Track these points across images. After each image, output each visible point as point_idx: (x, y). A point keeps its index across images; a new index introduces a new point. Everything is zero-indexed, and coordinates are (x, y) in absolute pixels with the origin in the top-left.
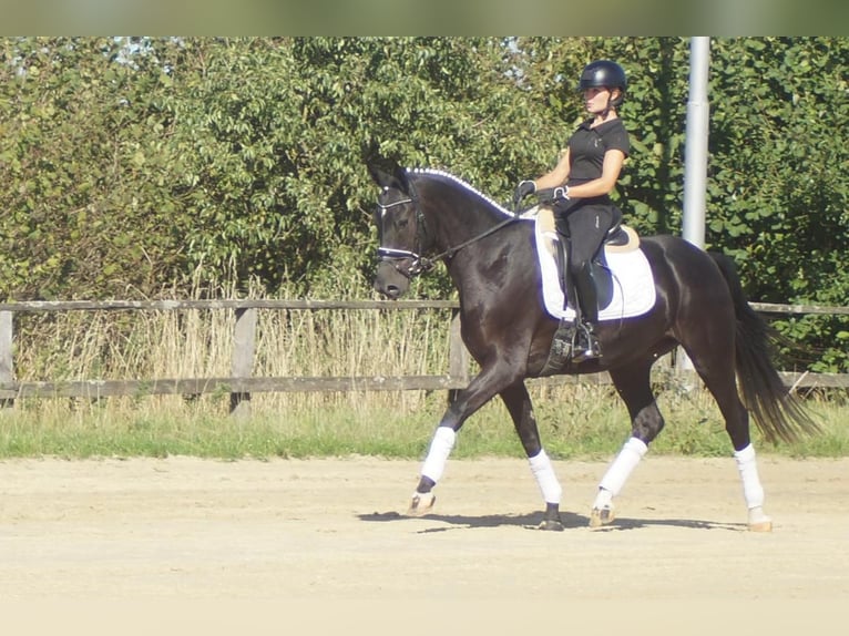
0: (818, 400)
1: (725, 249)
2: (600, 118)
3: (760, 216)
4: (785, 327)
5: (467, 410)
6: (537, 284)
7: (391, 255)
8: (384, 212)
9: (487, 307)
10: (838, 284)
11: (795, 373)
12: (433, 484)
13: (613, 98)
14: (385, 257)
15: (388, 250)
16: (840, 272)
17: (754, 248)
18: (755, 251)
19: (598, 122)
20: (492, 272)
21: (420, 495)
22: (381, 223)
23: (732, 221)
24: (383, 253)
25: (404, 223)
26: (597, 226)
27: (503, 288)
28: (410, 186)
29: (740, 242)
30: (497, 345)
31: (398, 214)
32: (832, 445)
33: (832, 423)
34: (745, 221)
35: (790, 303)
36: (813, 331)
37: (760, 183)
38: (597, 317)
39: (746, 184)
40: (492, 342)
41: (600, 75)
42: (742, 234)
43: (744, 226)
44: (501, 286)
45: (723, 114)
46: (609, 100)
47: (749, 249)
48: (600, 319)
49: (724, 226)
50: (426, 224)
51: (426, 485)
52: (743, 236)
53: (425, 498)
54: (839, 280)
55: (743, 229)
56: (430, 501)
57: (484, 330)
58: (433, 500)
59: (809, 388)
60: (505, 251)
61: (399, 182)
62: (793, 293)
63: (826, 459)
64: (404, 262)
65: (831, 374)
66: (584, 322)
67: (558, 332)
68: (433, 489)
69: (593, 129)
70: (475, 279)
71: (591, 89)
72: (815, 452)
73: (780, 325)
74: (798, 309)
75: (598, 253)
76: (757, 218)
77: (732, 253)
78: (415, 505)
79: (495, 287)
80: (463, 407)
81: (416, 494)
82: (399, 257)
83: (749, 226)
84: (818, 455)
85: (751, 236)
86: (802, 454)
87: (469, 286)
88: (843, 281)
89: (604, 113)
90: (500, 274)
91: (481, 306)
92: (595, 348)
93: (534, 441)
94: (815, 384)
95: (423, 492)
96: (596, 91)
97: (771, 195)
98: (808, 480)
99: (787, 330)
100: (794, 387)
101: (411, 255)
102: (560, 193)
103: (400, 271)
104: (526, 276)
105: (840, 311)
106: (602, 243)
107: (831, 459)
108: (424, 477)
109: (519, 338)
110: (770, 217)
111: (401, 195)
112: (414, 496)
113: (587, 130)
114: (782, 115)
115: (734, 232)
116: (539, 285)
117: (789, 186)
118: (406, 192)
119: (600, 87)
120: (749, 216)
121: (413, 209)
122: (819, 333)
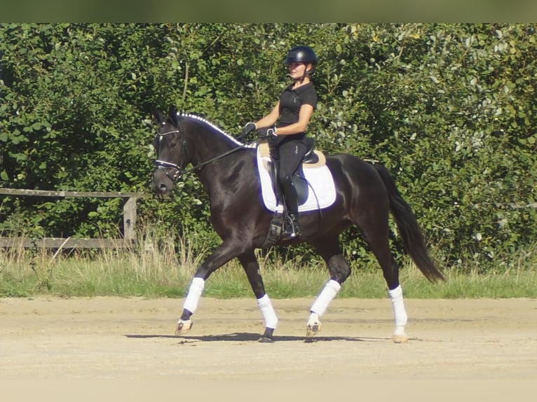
0: (77, 257)
1: (10, 153)
2: (299, 82)
3: (33, 129)
4: (53, 207)
5: (212, 267)
6: (258, 191)
7: (164, 165)
8: (161, 137)
9: (226, 205)
10: (89, 175)
11: (61, 239)
12: (191, 314)
13: (307, 70)
14: (160, 167)
15: (162, 162)
16: (90, 166)
17: (29, 152)
18: (31, 153)
19: (298, 85)
20: (229, 182)
21: (183, 322)
22: (159, 145)
23: (14, 133)
24: (159, 164)
25: (173, 145)
26: (296, 152)
27: (236, 193)
28: (179, 123)
29: (20, 148)
30: (233, 229)
31: (170, 140)
32: (89, 289)
33: (88, 273)
34: (23, 133)
35: (56, 189)
36: (71, 208)
37: (36, 103)
38: (297, 209)
39: (27, 103)
40: (230, 227)
41: (300, 55)
42: (21, 142)
43: (22, 136)
44: (234, 192)
45: (8, 57)
46: (305, 71)
47: (26, 152)
48: (299, 211)
49: (8, 137)
50: (186, 148)
51: (186, 315)
52: (22, 143)
53: (187, 324)
54: (90, 173)
55: (22, 138)
56: (189, 325)
57: (224, 219)
58: (191, 325)
59: (71, 249)
60: (238, 169)
61: (172, 120)
62: (58, 182)
63: (84, 298)
64: (172, 171)
65: (86, 239)
66: (289, 215)
67: (274, 220)
68: (191, 317)
69: (294, 91)
70: (218, 187)
71: (294, 64)
72: (76, 293)
73: (48, 205)
74: (62, 194)
75: (299, 169)
76: (32, 131)
77: (14, 156)
78: (180, 328)
79: (230, 192)
80: (210, 265)
81: (180, 321)
82: (168, 167)
83: (26, 136)
84: (79, 295)
85: (27, 143)
86: (67, 295)
87: (214, 192)
88: (92, 173)
89: (301, 79)
90: (234, 184)
91: (222, 204)
92: (296, 231)
93: (260, 288)
94: (75, 246)
95: (185, 320)
96: (297, 65)
97: (44, 111)
98: (74, 312)
99: (54, 209)
100: (61, 248)
101: (176, 167)
102: (271, 132)
103: (168, 176)
104: (251, 185)
105: (91, 195)
106: (301, 163)
107: (88, 298)
108: (185, 310)
109: (247, 224)
110: (41, 130)
111: (173, 128)
112: (179, 322)
113: (290, 91)
114: (49, 57)
115: (16, 141)
116: (260, 191)
117: (56, 105)
118: (176, 126)
119: (299, 62)
120: (26, 129)
121: (179, 138)
122: (75, 209)
